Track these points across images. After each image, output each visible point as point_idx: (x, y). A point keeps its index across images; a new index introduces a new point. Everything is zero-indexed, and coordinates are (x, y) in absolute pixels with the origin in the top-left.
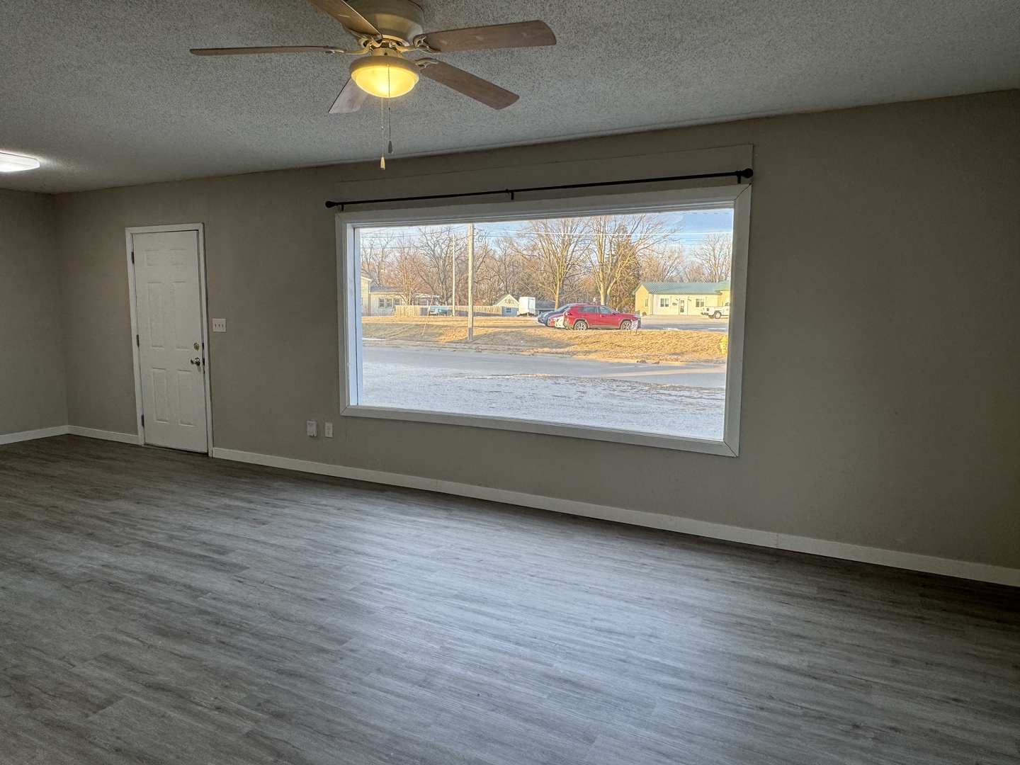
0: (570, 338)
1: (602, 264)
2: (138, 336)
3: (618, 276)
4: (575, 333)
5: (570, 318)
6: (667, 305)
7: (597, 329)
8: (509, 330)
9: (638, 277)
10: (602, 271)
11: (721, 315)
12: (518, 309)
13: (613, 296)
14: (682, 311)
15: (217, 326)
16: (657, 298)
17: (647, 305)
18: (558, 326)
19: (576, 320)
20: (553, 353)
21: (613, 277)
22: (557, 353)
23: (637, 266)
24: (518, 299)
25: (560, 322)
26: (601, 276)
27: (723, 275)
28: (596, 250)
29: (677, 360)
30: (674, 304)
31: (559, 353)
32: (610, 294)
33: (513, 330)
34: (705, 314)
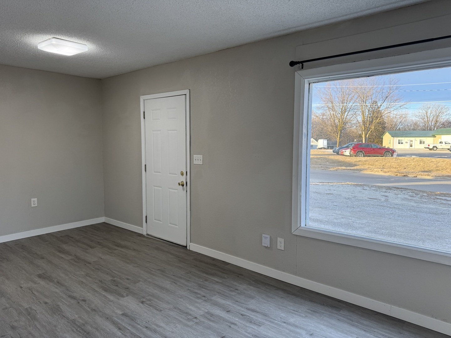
0: (356, 161)
1: (364, 122)
2: (146, 165)
3: (373, 128)
4: (358, 159)
5: (353, 150)
6: (402, 143)
7: (369, 156)
8: (319, 156)
9: (384, 128)
10: (364, 125)
11: (437, 148)
12: (317, 146)
13: (370, 138)
14: (411, 146)
15: (197, 160)
16: (396, 139)
17: (390, 143)
18: (346, 155)
19: (357, 151)
20: (348, 170)
21: (370, 128)
22: (350, 170)
23: (384, 123)
24: (317, 141)
25: (347, 152)
26: (363, 128)
27: (432, 126)
28: (361, 114)
29: (428, 175)
30: (407, 142)
31: (352, 170)
32: (368, 137)
33: (322, 156)
34: (427, 148)
